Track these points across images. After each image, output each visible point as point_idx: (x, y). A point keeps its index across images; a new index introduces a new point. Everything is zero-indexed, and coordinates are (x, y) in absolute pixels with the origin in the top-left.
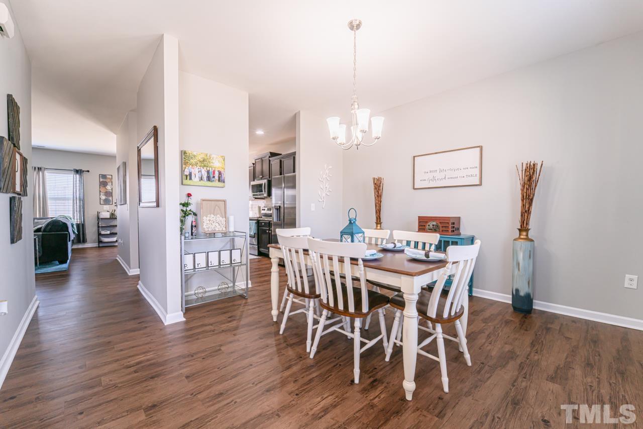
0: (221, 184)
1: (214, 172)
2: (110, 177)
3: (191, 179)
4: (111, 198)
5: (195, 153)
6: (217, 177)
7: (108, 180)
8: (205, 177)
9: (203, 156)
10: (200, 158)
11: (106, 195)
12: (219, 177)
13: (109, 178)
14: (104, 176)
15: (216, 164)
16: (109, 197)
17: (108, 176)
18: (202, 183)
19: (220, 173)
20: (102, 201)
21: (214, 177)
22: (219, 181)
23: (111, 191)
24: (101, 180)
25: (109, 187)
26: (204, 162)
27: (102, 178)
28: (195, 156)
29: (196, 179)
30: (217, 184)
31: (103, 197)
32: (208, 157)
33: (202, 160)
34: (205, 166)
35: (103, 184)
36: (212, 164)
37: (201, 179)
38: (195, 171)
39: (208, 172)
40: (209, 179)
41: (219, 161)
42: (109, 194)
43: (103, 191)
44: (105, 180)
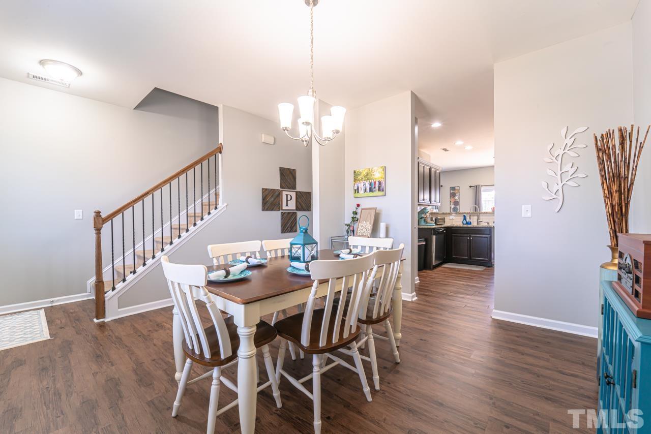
0: (381, 193)
1: (375, 183)
2: (458, 188)
3: (358, 192)
4: (458, 207)
5: (361, 171)
6: (377, 188)
8: (368, 190)
9: (366, 171)
10: (364, 173)
11: (454, 205)
12: (379, 187)
13: (457, 190)
14: (453, 188)
15: (377, 175)
16: (457, 205)
17: (456, 188)
18: (366, 194)
19: (380, 183)
20: (451, 209)
21: (375, 187)
22: (379, 190)
23: (458, 200)
24: (451, 192)
25: (457, 198)
26: (367, 176)
27: (452, 190)
28: (361, 173)
29: (361, 192)
30: (377, 193)
31: (453, 206)
32: (371, 171)
33: (366, 174)
34: (368, 179)
35: (453, 195)
36: (373, 176)
37: (365, 191)
38: (361, 185)
39: (370, 184)
40: (371, 190)
41: (379, 172)
42: (457, 203)
43: (453, 200)
44: (454, 192)
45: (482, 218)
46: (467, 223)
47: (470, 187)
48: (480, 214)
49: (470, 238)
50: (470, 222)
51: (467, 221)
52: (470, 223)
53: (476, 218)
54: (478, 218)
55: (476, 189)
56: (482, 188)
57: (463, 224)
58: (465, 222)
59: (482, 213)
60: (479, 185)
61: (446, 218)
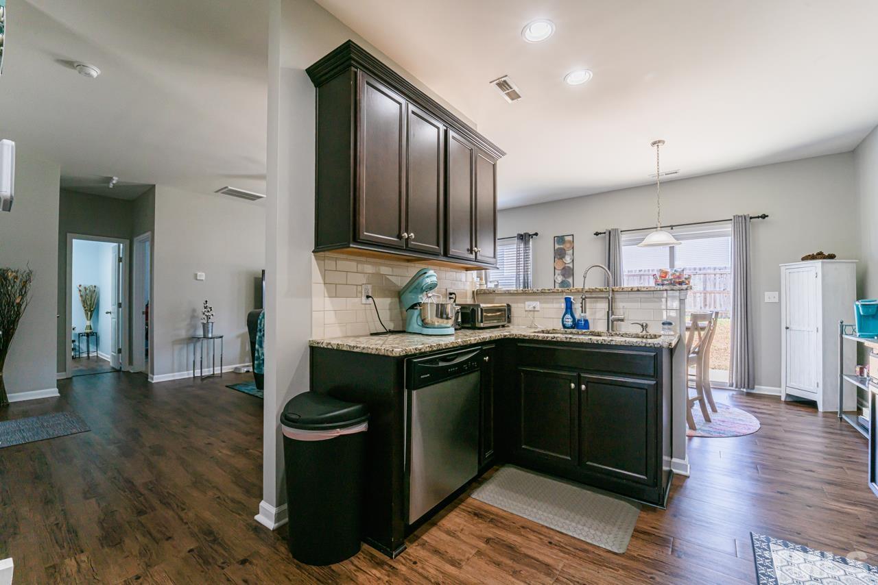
2: (570, 238)
4: (570, 280)
7: (568, 245)
11: (563, 275)
13: (569, 242)
14: (560, 239)
16: (569, 277)
17: (567, 238)
23: (571, 265)
24: (557, 246)
25: (568, 259)
27: (558, 243)
31: (560, 279)
35: (560, 254)
42: (568, 272)
43: (560, 266)
44: (562, 247)
45: (624, 307)
46: (576, 325)
47: (597, 234)
48: (617, 296)
49: (578, 386)
50: (586, 321)
51: (577, 316)
52: (586, 325)
53: (602, 306)
54: (611, 311)
55: (610, 239)
56: (624, 238)
57: (564, 326)
58: (569, 322)
59: (623, 291)
60: (616, 230)
61: (513, 306)
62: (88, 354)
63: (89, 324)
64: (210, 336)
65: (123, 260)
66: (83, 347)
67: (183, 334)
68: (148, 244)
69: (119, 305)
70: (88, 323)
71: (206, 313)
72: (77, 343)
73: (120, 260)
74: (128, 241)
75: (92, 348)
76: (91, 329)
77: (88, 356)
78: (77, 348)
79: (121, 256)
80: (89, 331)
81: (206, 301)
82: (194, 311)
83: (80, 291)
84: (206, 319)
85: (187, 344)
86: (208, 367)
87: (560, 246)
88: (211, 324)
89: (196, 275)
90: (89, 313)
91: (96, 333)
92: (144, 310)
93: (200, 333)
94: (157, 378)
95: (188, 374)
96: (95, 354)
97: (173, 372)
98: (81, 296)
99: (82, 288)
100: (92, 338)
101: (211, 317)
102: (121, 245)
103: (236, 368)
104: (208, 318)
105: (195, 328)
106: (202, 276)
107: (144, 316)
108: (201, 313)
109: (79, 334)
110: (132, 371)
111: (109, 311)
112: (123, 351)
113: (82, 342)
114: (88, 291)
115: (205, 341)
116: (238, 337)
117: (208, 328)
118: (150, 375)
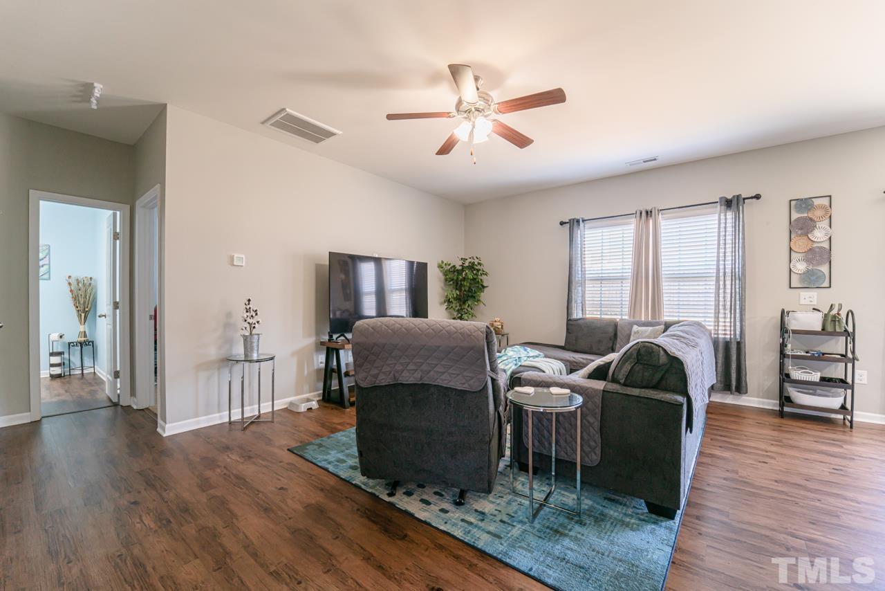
2: (825, 201)
4: (824, 269)
7: (819, 213)
11: (808, 260)
13: (822, 207)
14: (804, 204)
16: (821, 264)
17: (817, 202)
20: (795, 278)
23: (826, 245)
24: (795, 216)
25: (819, 235)
27: (799, 209)
31: (801, 267)
35: (802, 227)
42: (821, 255)
43: (801, 246)
44: (806, 215)
62: (82, 370)
63: (82, 330)
64: (255, 357)
65: (121, 236)
66: (76, 360)
67: (213, 353)
68: (156, 210)
69: (116, 306)
70: (82, 328)
71: (249, 320)
72: (66, 356)
73: (116, 236)
74: (128, 207)
75: (88, 362)
76: (85, 336)
77: (83, 373)
78: (67, 362)
79: (118, 231)
80: (83, 339)
81: (249, 300)
82: (229, 315)
83: (70, 284)
84: (248, 329)
85: (219, 369)
86: (251, 404)
87: (799, 215)
88: (256, 337)
89: (232, 258)
90: (83, 315)
91: (93, 342)
92: (153, 314)
93: (239, 351)
94: (170, 429)
95: (221, 417)
96: (92, 370)
97: (197, 416)
98: (71, 291)
99: (73, 281)
100: (87, 349)
101: (257, 325)
102: (118, 213)
103: (291, 403)
104: (252, 327)
105: (230, 342)
106: (240, 258)
107: (153, 321)
108: (241, 320)
109: (69, 344)
110: (135, 407)
111: (104, 314)
112: (121, 374)
113: (74, 355)
114: (80, 285)
115: (247, 364)
116: (293, 354)
117: (252, 343)
118: (160, 421)
